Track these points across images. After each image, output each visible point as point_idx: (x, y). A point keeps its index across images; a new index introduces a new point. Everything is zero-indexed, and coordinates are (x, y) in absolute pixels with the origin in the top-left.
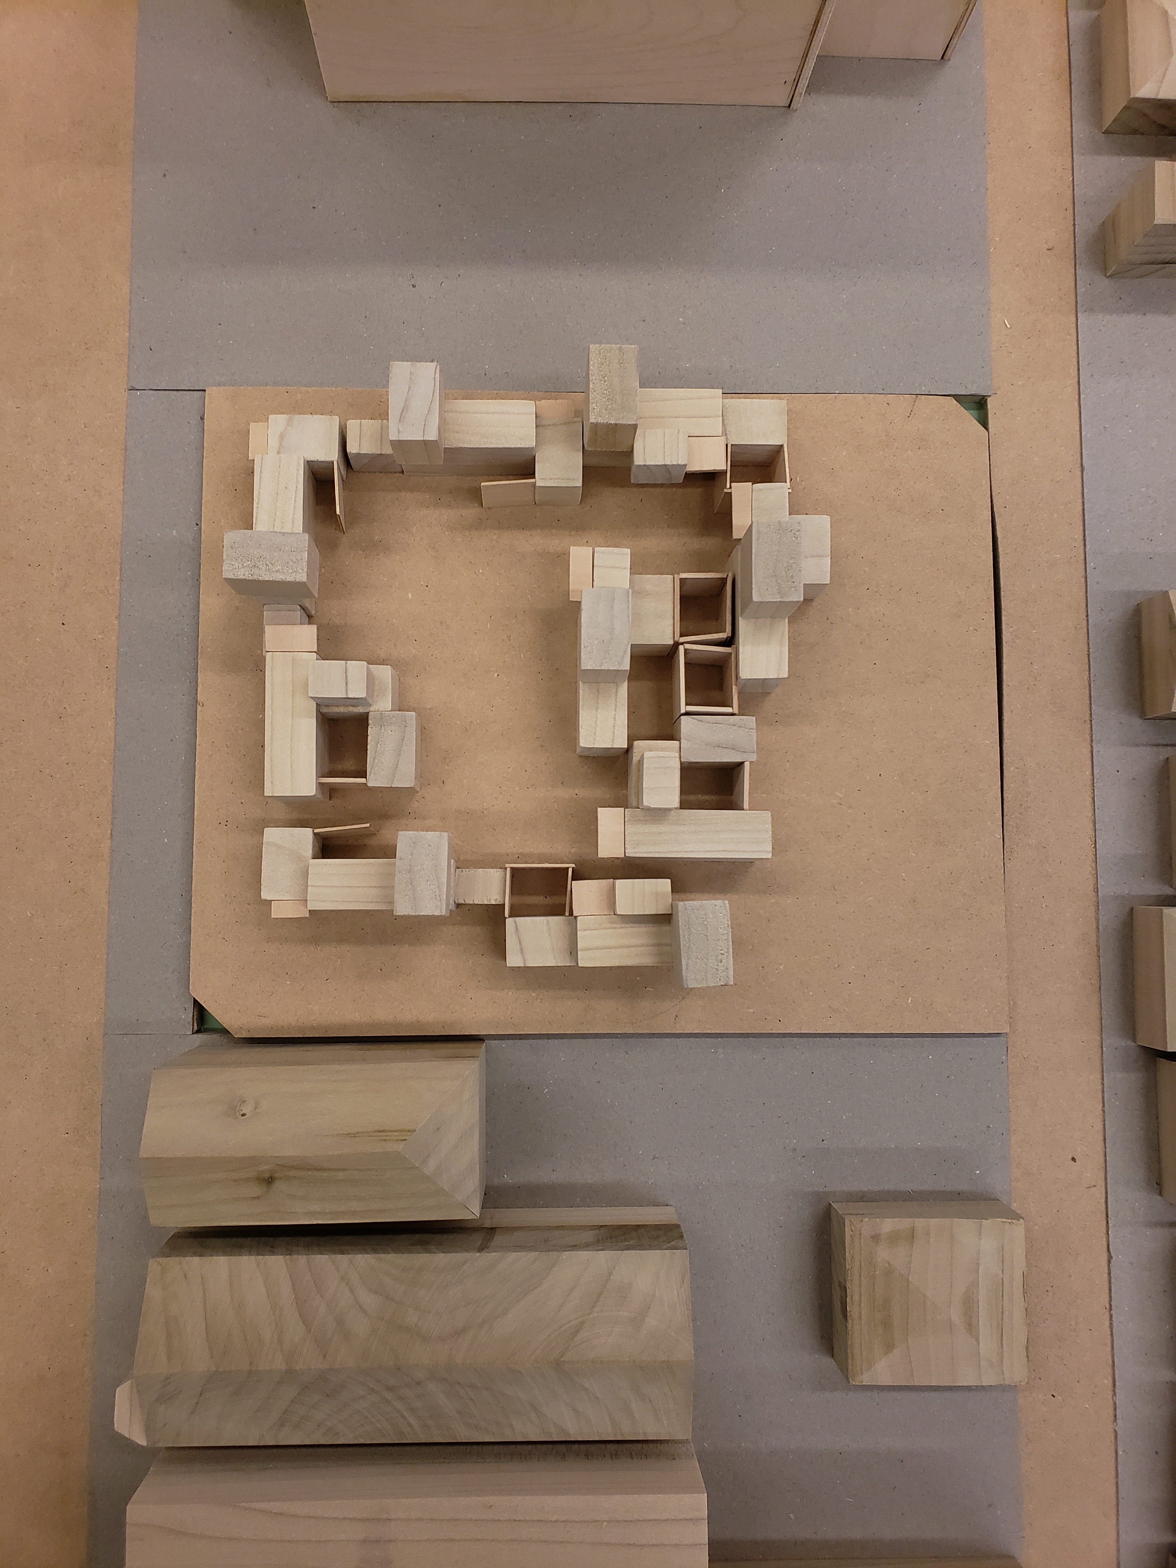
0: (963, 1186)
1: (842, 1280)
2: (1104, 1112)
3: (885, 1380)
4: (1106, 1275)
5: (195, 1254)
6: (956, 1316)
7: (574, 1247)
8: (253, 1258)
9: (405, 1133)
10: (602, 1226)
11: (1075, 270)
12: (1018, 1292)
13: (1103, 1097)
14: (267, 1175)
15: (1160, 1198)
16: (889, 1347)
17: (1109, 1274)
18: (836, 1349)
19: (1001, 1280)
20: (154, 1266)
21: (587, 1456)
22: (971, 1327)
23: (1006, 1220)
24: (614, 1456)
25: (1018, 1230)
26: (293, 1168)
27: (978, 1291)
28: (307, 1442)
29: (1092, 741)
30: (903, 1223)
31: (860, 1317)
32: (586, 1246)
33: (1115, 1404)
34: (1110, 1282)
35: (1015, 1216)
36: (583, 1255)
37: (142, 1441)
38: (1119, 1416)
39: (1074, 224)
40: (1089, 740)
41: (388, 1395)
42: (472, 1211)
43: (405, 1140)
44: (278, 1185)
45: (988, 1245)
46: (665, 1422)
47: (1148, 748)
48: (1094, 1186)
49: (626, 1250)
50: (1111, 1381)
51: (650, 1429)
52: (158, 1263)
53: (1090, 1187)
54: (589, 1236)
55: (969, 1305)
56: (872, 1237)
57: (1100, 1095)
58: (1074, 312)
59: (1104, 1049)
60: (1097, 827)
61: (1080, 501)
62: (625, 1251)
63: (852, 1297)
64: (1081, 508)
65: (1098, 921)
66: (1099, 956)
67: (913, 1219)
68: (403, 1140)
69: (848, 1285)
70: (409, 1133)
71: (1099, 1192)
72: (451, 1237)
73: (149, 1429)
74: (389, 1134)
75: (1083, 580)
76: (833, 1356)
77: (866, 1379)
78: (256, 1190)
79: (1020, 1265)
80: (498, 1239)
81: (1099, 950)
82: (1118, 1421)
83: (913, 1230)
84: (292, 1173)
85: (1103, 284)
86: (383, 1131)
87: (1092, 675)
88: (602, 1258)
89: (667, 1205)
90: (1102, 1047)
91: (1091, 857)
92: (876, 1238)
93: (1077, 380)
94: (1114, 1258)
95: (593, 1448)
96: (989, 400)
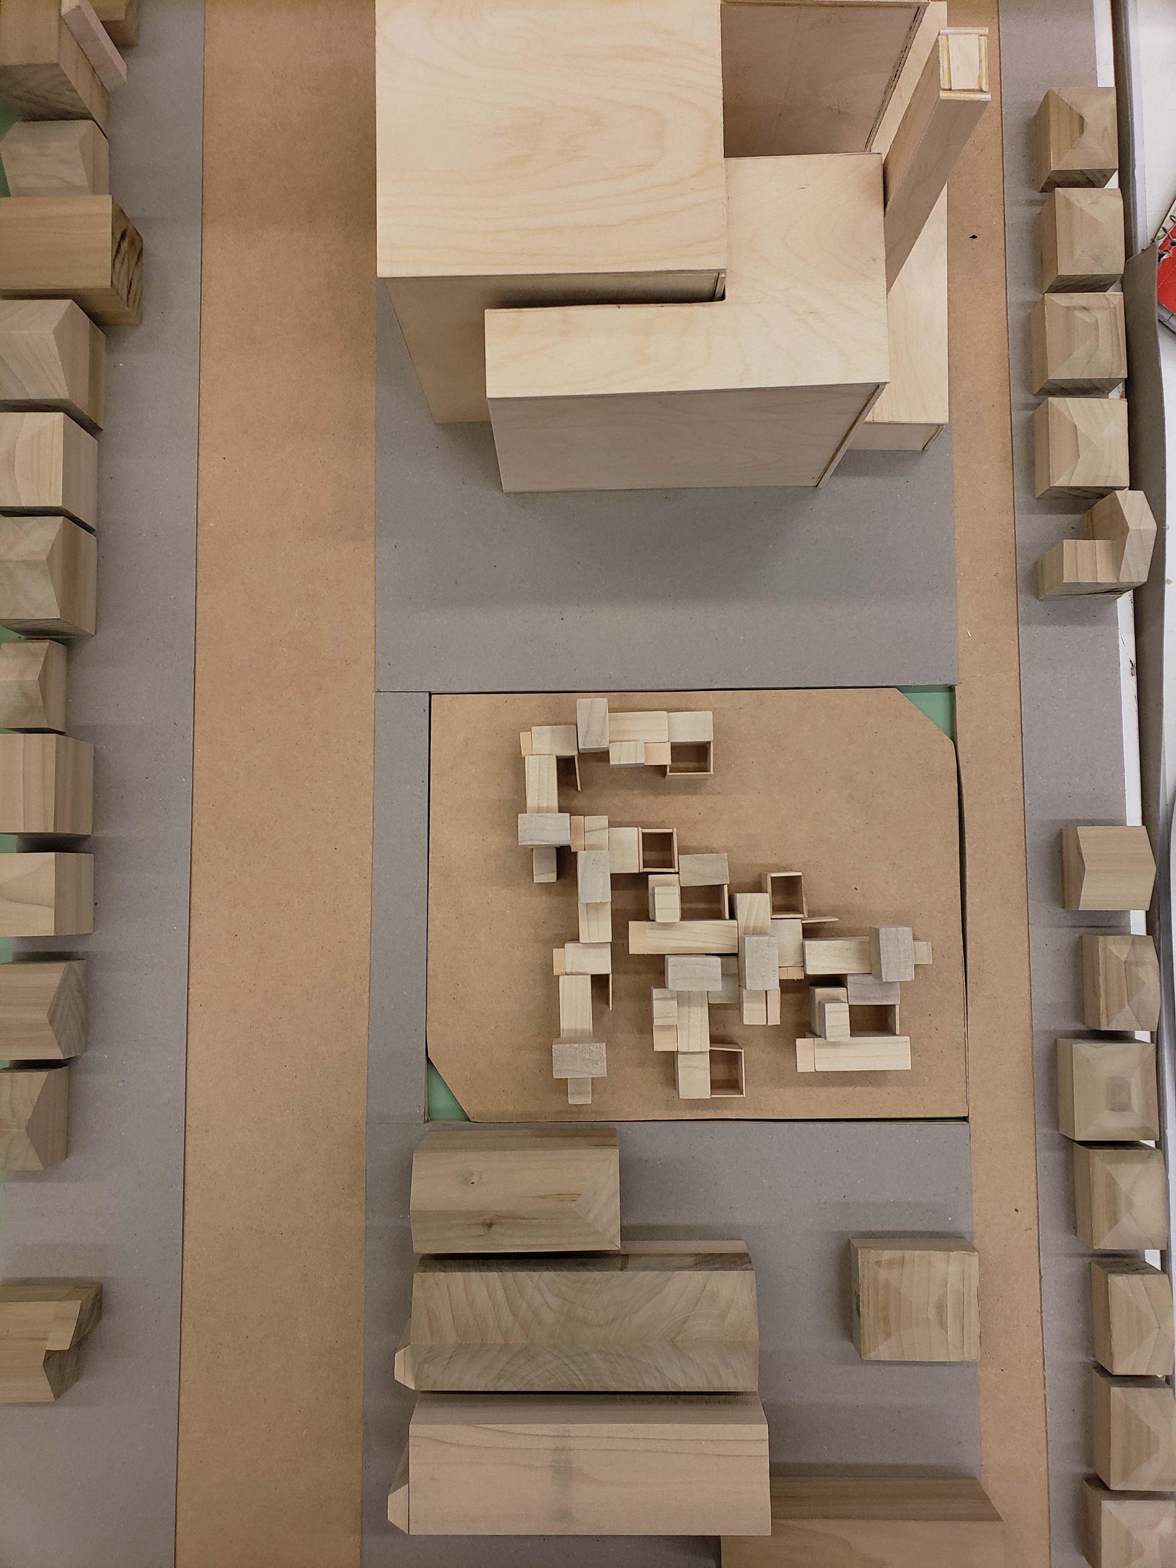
0: (940, 1228)
1: (857, 1291)
2: (1037, 1179)
3: (885, 1357)
4: (1038, 1290)
5: (441, 1271)
6: (932, 1315)
7: (683, 1268)
8: (478, 1273)
9: (574, 1196)
10: (698, 1254)
11: (1017, 594)
12: (974, 1301)
13: (1036, 1169)
14: (488, 1222)
15: (1075, 1237)
16: (888, 1335)
17: (1041, 1289)
18: (854, 1335)
19: (962, 1293)
20: (417, 1277)
21: (691, 1402)
22: (942, 1324)
23: (966, 1252)
24: (708, 1403)
25: (974, 1259)
26: (505, 1217)
27: (947, 1299)
28: (515, 1389)
29: (1028, 924)
30: (898, 1254)
31: (869, 1315)
32: (689, 1268)
33: (1045, 1377)
34: (1041, 1295)
35: (974, 1250)
36: (687, 1273)
37: (413, 1388)
38: (1047, 1384)
39: (1016, 563)
40: (1026, 924)
41: (566, 1361)
42: (615, 1245)
43: (575, 1200)
44: (494, 1227)
45: (953, 1268)
46: (741, 1380)
47: (1068, 929)
48: (1031, 1229)
49: (715, 1270)
50: (1042, 1360)
51: (731, 1384)
52: (419, 1276)
53: (1027, 1230)
54: (690, 1261)
55: (941, 1309)
56: (876, 1262)
57: (1034, 1167)
58: (1016, 623)
59: (1037, 1136)
60: (1032, 983)
61: (1021, 757)
62: (714, 1272)
63: (863, 1302)
64: (1021, 762)
65: (1033, 1048)
66: (1033, 1072)
67: (903, 1251)
68: (573, 1201)
69: (861, 1294)
70: (577, 1196)
71: (1034, 1233)
72: (601, 1260)
73: (416, 1380)
74: (565, 1196)
75: (1023, 812)
76: (852, 1341)
77: (873, 1356)
78: (481, 1231)
79: (975, 1282)
80: (632, 1262)
81: (1033, 1068)
82: (1046, 1388)
83: (903, 1257)
84: (504, 1220)
85: (1036, 604)
86: (560, 1194)
87: (1028, 879)
88: (699, 1276)
89: (740, 1239)
90: (1035, 1135)
91: (1028, 1003)
92: (879, 1263)
93: (1018, 672)
94: (1043, 1278)
95: (694, 1397)
96: (956, 688)
